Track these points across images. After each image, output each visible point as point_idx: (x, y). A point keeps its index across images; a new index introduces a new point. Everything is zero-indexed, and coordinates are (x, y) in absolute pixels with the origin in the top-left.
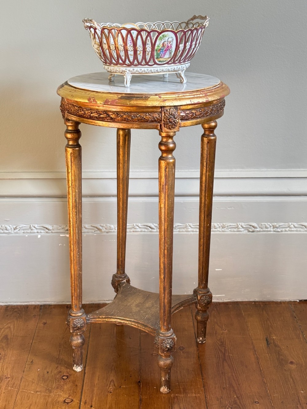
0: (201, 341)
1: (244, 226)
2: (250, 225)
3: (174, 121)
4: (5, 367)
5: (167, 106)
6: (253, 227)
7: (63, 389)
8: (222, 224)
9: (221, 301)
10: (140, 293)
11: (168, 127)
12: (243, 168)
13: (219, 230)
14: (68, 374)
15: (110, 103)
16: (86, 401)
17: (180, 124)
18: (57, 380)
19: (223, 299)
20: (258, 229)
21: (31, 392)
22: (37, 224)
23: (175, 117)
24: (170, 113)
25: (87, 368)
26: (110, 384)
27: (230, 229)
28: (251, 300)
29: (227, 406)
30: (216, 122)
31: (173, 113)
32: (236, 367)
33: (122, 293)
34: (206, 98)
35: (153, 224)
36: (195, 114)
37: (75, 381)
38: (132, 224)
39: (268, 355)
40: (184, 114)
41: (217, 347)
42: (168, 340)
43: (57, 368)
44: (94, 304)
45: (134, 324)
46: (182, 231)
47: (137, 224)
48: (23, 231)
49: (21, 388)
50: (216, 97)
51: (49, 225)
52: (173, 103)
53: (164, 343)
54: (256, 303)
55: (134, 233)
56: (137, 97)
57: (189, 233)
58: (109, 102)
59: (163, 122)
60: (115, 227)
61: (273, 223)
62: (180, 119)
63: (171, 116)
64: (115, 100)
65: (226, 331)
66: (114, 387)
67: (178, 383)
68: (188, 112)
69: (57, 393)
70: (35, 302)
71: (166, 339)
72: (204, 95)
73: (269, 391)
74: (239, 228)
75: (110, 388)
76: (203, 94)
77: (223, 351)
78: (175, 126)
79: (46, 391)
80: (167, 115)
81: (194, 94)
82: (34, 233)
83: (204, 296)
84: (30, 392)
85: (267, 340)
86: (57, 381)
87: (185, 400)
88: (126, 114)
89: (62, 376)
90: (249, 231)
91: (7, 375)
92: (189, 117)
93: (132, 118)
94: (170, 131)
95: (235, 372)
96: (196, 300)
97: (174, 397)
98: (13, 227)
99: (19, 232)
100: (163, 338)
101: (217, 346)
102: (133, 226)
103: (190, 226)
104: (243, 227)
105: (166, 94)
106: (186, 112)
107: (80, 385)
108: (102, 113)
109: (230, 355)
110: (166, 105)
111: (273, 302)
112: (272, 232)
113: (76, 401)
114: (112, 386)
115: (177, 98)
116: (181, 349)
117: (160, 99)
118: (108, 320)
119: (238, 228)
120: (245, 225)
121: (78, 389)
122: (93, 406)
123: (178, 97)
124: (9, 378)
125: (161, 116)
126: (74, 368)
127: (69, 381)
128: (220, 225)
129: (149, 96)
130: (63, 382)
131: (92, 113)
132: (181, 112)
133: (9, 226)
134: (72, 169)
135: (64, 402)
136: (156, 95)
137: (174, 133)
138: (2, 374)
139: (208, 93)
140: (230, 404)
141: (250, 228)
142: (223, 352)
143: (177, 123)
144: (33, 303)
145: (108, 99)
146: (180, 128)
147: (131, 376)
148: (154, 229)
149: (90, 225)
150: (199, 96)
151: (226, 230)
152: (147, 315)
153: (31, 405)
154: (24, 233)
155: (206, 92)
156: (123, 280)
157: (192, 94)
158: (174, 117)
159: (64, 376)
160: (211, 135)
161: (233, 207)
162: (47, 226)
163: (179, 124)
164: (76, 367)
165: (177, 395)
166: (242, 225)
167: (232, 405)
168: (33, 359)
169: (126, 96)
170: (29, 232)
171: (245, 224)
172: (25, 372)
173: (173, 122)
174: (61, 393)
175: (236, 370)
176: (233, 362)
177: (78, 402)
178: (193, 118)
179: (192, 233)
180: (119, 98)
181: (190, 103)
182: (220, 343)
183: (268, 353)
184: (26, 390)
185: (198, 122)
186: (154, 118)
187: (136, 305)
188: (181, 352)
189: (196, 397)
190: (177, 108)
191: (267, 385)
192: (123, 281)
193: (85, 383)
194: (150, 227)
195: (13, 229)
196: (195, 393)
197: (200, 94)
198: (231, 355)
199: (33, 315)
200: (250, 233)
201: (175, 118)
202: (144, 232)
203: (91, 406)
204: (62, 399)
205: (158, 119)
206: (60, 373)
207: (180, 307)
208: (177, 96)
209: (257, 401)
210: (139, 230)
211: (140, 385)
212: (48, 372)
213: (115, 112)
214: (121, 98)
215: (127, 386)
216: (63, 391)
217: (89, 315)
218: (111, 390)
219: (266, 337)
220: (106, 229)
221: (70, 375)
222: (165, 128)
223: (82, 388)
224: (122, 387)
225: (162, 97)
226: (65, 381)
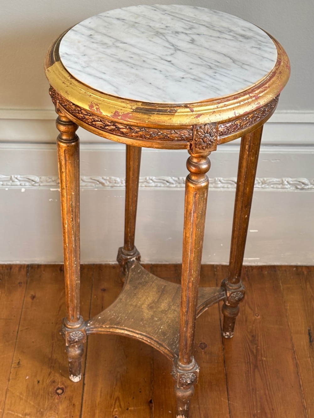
0: (228, 335)
1: (291, 182)
2: (299, 182)
3: (210, 140)
5: (201, 124)
6: (303, 183)
7: (58, 411)
8: (262, 179)
10: (153, 282)
12: (296, 109)
13: (258, 186)
14: (62, 386)
15: (121, 117)
17: (218, 141)
18: (50, 395)
20: (310, 186)
21: (19, 415)
22: (20, 175)
23: (211, 135)
24: (204, 131)
25: (86, 376)
26: (115, 405)
27: (272, 186)
31: (209, 131)
32: (270, 380)
33: (130, 281)
34: (257, 103)
35: (172, 178)
36: (240, 126)
37: (72, 398)
38: (144, 178)
40: (225, 128)
41: (247, 345)
42: (189, 374)
45: (146, 340)
47: (151, 178)
49: (6, 408)
52: (210, 119)
53: (184, 377)
54: (298, 269)
55: (147, 188)
56: (159, 111)
57: (219, 190)
58: (119, 116)
59: (194, 141)
60: (122, 180)
62: (219, 136)
63: (206, 134)
64: (128, 113)
65: (259, 317)
66: (120, 409)
67: (198, 404)
68: (230, 124)
71: (186, 373)
74: (285, 185)
75: (115, 410)
76: (253, 97)
77: (255, 351)
78: (211, 146)
79: (37, 413)
80: (200, 133)
83: (235, 292)
84: (17, 414)
85: (309, 334)
86: (50, 397)
88: (143, 131)
89: (55, 389)
90: (297, 188)
92: (231, 131)
93: (151, 136)
95: (269, 388)
96: (224, 296)
100: (182, 371)
101: (248, 342)
102: (145, 180)
103: (220, 181)
104: (289, 184)
105: (201, 104)
106: (228, 125)
107: (78, 404)
108: (109, 124)
109: (263, 358)
114: (118, 407)
115: (215, 110)
116: (202, 346)
117: (191, 113)
118: (113, 331)
119: (283, 184)
121: (76, 410)
123: (218, 108)
125: (191, 134)
126: (70, 378)
127: (64, 397)
128: (260, 180)
129: (175, 109)
130: (57, 399)
132: (221, 126)
134: (66, 169)
136: (186, 106)
137: (209, 153)
141: (299, 185)
142: (255, 353)
143: (214, 141)
144: (18, 262)
145: (118, 110)
147: (140, 392)
148: (173, 184)
149: (89, 177)
150: (247, 101)
151: (267, 187)
152: (162, 325)
154: (3, 185)
158: (210, 135)
159: (58, 389)
161: (279, 160)
162: (32, 178)
164: (73, 377)
166: (289, 180)
168: (20, 358)
170: (10, 184)
171: (293, 180)
172: (10, 381)
173: (209, 142)
175: (269, 384)
176: (267, 371)
178: (236, 131)
179: (222, 189)
180: (133, 110)
181: (234, 116)
182: (251, 338)
183: (310, 357)
184: (12, 411)
185: (242, 133)
186: (183, 138)
187: (148, 305)
188: (203, 353)
191: (307, 411)
192: (132, 260)
193: (84, 402)
194: (167, 182)
198: (265, 359)
199: (18, 281)
200: (298, 191)
202: (160, 187)
205: (187, 137)
206: (54, 384)
207: (204, 308)
210: (153, 184)
211: (152, 406)
212: (39, 382)
213: (128, 125)
214: (135, 111)
215: (136, 408)
216: (57, 413)
217: (90, 323)
218: (117, 413)
219: (309, 329)
220: (110, 182)
221: (66, 387)
222: (197, 149)
223: (80, 410)
224: (130, 409)
225: (195, 109)
226: (60, 397)
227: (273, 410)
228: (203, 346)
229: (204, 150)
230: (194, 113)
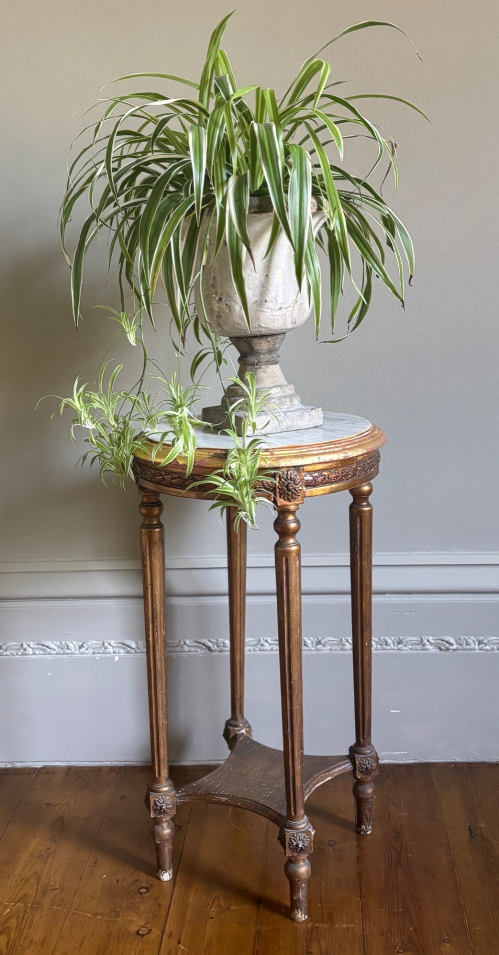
0: (363, 830)
1: (433, 642)
2: (442, 640)
3: (295, 489)
4: (54, 870)
5: (283, 467)
6: (447, 642)
7: (139, 910)
8: (396, 639)
9: (401, 762)
10: (264, 751)
11: (286, 498)
13: (393, 648)
14: (148, 885)
16: (171, 932)
17: (304, 492)
18: (131, 894)
19: (404, 760)
20: (456, 647)
21: (88, 915)
22: (114, 639)
23: (296, 482)
24: (287, 477)
25: (179, 874)
26: (213, 903)
27: (410, 647)
28: (449, 760)
29: (396, 946)
30: (370, 485)
31: (292, 476)
33: (238, 751)
34: (345, 453)
36: (328, 478)
37: (159, 897)
39: (471, 855)
40: (311, 478)
41: (389, 841)
42: (300, 834)
43: (133, 873)
44: (202, 765)
46: (336, 650)
48: (92, 651)
49: (73, 907)
50: (361, 451)
51: (132, 641)
52: (292, 462)
53: (293, 838)
54: (458, 765)
59: (278, 490)
61: (479, 636)
62: (305, 486)
63: (289, 481)
65: (405, 814)
66: (218, 908)
67: (321, 903)
68: (316, 474)
69: (128, 918)
70: (111, 762)
71: (296, 833)
72: (341, 449)
73: (468, 921)
74: (425, 645)
75: (212, 909)
76: (340, 447)
77: (398, 848)
78: (296, 497)
79: (111, 914)
80: (283, 480)
81: (324, 447)
82: (109, 653)
83: (364, 758)
84: (86, 914)
85: (470, 830)
86: (129, 896)
87: (329, 934)
89: (138, 888)
90: (441, 649)
91: (55, 885)
92: (318, 482)
94: (290, 503)
95: (415, 886)
97: (312, 929)
98: (77, 644)
99: (86, 652)
100: (290, 831)
101: (389, 838)
104: (431, 644)
105: (283, 448)
106: (314, 475)
107: (164, 904)
109: (408, 855)
110: (281, 466)
111: (484, 763)
112: (477, 651)
113: (156, 932)
114: (216, 906)
115: (299, 454)
117: (272, 456)
119: (423, 643)
120: (433, 640)
121: (162, 910)
122: (182, 942)
123: (300, 452)
124: (57, 889)
127: (148, 897)
130: (139, 898)
131: (173, 479)
132: (306, 475)
133: (72, 643)
135: (138, 933)
136: (266, 450)
137: (296, 507)
138: (47, 882)
139: (348, 445)
140: (402, 943)
141: (442, 645)
142: (398, 850)
143: (299, 491)
144: (108, 763)
146: (304, 498)
149: (193, 640)
150: (333, 450)
151: (405, 648)
152: (271, 790)
153: (84, 939)
154: (94, 653)
155: (344, 444)
156: (240, 730)
157: (322, 448)
158: (294, 482)
159: (142, 887)
160: (365, 504)
161: (414, 611)
162: (128, 643)
163: (302, 492)
164: (162, 872)
165: (317, 925)
166: (430, 639)
167: (405, 946)
168: (98, 857)
169: (221, 453)
170: (102, 652)
171: (434, 638)
172: (82, 880)
173: (294, 491)
174: (134, 917)
175: (416, 881)
176: (413, 868)
177: (159, 933)
178: (325, 483)
180: (211, 456)
181: (318, 461)
182: (394, 835)
183: (470, 852)
184: (81, 911)
185: (332, 488)
186: (265, 485)
188: (331, 850)
189: (347, 928)
190: (298, 469)
192: (240, 732)
193: (173, 901)
195: (77, 647)
196: (347, 923)
197: (334, 448)
198: (411, 855)
199: (107, 783)
200: (443, 652)
201: (296, 484)
203: (179, 943)
204: (134, 928)
205: (269, 485)
206: (137, 883)
208: (298, 451)
209: (447, 938)
212: (118, 881)
214: (213, 457)
215: (239, 908)
216: (137, 913)
217: (181, 790)
218: (214, 913)
219: (470, 824)
220: (218, 646)
221: (152, 886)
222: (281, 499)
223: (167, 910)
224: (231, 908)
225: (275, 453)
226: (143, 897)
227: (419, 908)
228: (332, 843)
229: (290, 501)
230: (274, 456)
